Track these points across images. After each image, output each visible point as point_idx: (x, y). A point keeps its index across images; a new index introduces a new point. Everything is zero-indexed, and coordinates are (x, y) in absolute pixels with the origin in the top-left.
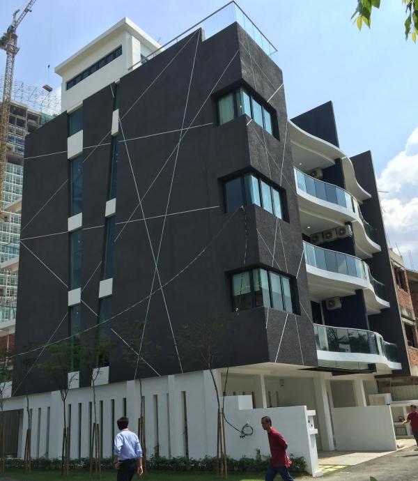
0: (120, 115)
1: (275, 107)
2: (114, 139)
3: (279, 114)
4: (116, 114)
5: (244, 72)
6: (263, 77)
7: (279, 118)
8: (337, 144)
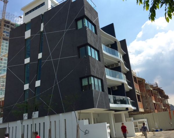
0: (44, 25)
1: (96, 24)
2: (41, 32)
3: (97, 27)
4: (42, 25)
5: (85, 12)
6: (92, 14)
7: (97, 28)
8: (115, 37)
